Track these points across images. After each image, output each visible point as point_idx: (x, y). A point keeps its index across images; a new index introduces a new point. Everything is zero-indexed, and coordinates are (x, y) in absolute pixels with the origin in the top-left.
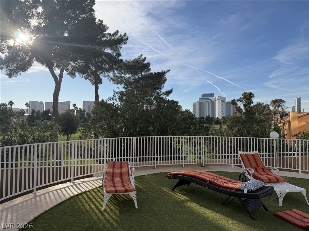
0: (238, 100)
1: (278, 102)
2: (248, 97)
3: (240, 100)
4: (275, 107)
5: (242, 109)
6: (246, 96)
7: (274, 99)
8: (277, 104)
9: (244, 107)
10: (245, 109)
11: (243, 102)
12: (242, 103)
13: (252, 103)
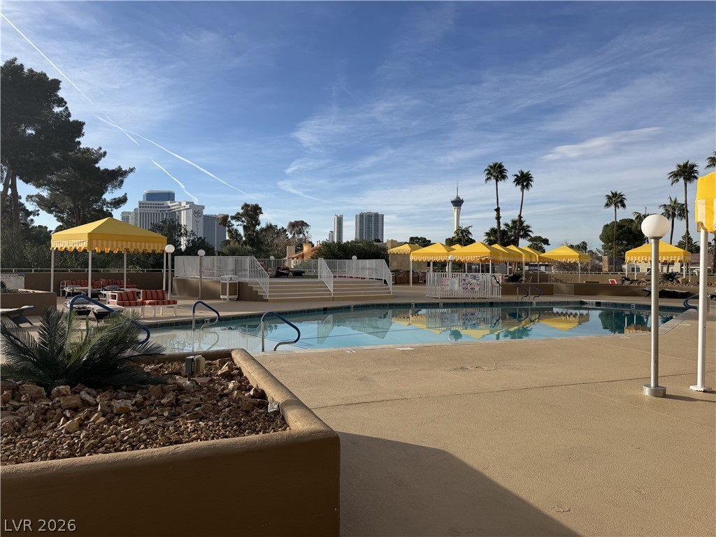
0: (233, 218)
1: (299, 226)
2: (252, 212)
3: (237, 217)
4: (294, 234)
5: (240, 235)
6: (247, 211)
7: (293, 221)
8: (296, 229)
9: (244, 231)
10: (245, 235)
11: (242, 221)
12: (240, 223)
13: (259, 224)
